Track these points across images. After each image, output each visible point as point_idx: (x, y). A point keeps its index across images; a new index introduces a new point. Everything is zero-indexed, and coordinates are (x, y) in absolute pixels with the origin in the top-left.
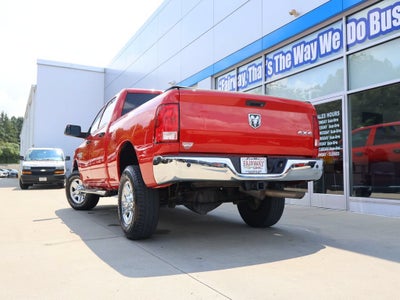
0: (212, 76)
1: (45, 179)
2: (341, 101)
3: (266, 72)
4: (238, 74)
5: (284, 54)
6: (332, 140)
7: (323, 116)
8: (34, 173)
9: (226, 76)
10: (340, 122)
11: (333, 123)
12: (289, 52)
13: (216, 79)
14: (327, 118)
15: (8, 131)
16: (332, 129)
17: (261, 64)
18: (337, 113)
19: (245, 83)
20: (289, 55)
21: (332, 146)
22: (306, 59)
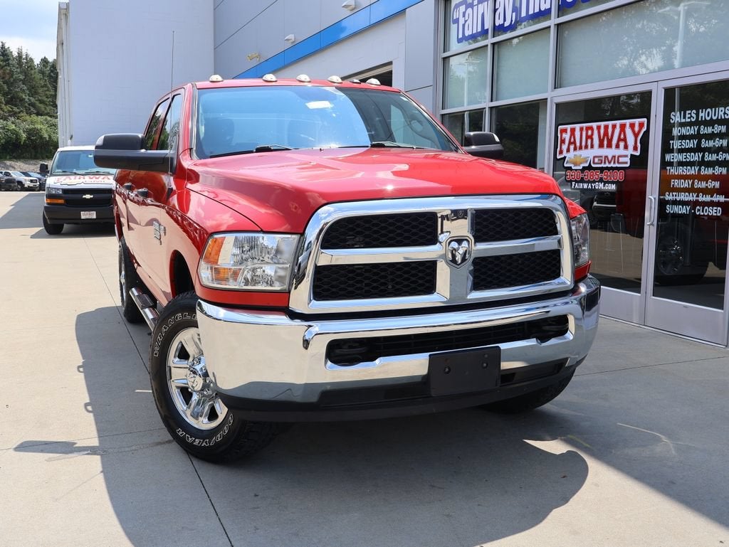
1: (93, 215)
6: (706, 178)
7: (691, 115)
8: (69, 203)
11: (711, 137)
14: (698, 123)
15: (33, 91)
16: (710, 150)
18: (723, 112)
19: (510, 18)
21: (705, 191)
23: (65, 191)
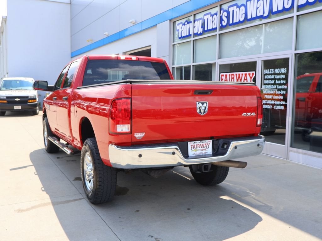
0: (170, 20)
1: (20, 107)
2: (288, 59)
3: (221, 22)
4: (194, 21)
5: (239, 7)
6: (278, 95)
7: (272, 71)
8: (9, 102)
9: (183, 21)
10: (286, 79)
11: (279, 79)
12: (243, 5)
13: (174, 22)
14: (274, 74)
16: (279, 85)
17: (216, 14)
18: (284, 70)
19: (200, 30)
20: (243, 8)
21: (278, 100)
22: (258, 15)
23: (7, 97)
